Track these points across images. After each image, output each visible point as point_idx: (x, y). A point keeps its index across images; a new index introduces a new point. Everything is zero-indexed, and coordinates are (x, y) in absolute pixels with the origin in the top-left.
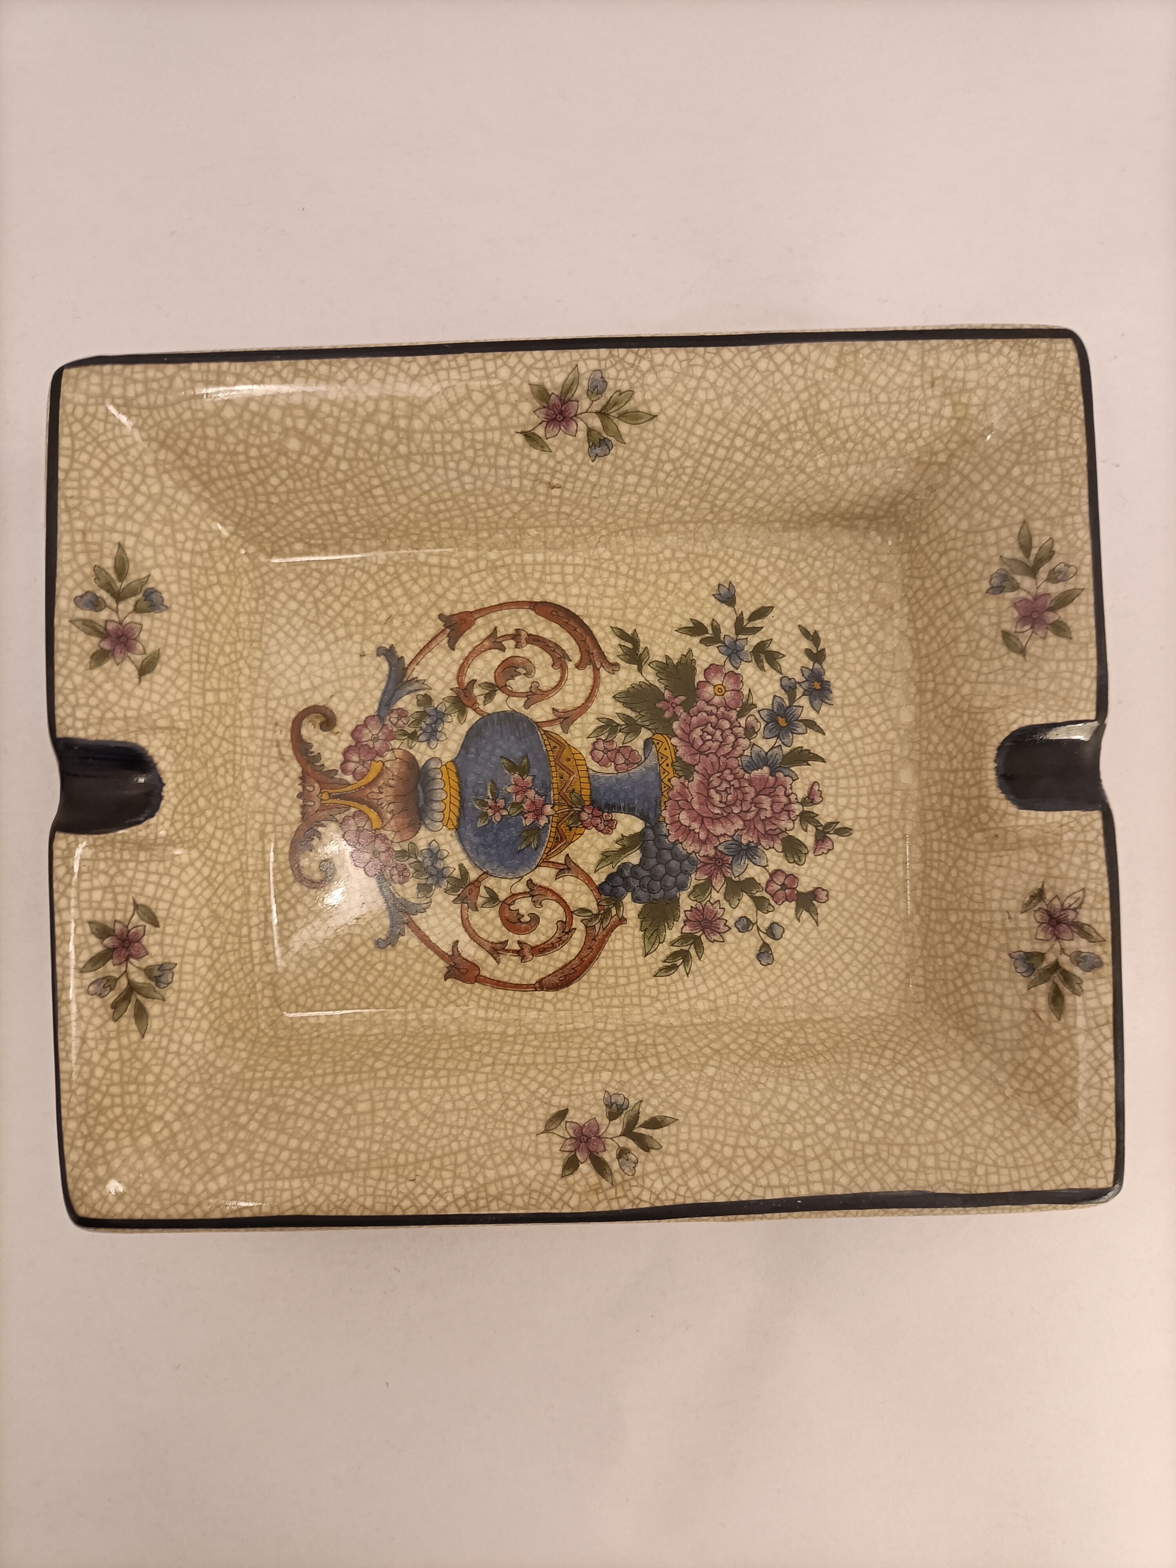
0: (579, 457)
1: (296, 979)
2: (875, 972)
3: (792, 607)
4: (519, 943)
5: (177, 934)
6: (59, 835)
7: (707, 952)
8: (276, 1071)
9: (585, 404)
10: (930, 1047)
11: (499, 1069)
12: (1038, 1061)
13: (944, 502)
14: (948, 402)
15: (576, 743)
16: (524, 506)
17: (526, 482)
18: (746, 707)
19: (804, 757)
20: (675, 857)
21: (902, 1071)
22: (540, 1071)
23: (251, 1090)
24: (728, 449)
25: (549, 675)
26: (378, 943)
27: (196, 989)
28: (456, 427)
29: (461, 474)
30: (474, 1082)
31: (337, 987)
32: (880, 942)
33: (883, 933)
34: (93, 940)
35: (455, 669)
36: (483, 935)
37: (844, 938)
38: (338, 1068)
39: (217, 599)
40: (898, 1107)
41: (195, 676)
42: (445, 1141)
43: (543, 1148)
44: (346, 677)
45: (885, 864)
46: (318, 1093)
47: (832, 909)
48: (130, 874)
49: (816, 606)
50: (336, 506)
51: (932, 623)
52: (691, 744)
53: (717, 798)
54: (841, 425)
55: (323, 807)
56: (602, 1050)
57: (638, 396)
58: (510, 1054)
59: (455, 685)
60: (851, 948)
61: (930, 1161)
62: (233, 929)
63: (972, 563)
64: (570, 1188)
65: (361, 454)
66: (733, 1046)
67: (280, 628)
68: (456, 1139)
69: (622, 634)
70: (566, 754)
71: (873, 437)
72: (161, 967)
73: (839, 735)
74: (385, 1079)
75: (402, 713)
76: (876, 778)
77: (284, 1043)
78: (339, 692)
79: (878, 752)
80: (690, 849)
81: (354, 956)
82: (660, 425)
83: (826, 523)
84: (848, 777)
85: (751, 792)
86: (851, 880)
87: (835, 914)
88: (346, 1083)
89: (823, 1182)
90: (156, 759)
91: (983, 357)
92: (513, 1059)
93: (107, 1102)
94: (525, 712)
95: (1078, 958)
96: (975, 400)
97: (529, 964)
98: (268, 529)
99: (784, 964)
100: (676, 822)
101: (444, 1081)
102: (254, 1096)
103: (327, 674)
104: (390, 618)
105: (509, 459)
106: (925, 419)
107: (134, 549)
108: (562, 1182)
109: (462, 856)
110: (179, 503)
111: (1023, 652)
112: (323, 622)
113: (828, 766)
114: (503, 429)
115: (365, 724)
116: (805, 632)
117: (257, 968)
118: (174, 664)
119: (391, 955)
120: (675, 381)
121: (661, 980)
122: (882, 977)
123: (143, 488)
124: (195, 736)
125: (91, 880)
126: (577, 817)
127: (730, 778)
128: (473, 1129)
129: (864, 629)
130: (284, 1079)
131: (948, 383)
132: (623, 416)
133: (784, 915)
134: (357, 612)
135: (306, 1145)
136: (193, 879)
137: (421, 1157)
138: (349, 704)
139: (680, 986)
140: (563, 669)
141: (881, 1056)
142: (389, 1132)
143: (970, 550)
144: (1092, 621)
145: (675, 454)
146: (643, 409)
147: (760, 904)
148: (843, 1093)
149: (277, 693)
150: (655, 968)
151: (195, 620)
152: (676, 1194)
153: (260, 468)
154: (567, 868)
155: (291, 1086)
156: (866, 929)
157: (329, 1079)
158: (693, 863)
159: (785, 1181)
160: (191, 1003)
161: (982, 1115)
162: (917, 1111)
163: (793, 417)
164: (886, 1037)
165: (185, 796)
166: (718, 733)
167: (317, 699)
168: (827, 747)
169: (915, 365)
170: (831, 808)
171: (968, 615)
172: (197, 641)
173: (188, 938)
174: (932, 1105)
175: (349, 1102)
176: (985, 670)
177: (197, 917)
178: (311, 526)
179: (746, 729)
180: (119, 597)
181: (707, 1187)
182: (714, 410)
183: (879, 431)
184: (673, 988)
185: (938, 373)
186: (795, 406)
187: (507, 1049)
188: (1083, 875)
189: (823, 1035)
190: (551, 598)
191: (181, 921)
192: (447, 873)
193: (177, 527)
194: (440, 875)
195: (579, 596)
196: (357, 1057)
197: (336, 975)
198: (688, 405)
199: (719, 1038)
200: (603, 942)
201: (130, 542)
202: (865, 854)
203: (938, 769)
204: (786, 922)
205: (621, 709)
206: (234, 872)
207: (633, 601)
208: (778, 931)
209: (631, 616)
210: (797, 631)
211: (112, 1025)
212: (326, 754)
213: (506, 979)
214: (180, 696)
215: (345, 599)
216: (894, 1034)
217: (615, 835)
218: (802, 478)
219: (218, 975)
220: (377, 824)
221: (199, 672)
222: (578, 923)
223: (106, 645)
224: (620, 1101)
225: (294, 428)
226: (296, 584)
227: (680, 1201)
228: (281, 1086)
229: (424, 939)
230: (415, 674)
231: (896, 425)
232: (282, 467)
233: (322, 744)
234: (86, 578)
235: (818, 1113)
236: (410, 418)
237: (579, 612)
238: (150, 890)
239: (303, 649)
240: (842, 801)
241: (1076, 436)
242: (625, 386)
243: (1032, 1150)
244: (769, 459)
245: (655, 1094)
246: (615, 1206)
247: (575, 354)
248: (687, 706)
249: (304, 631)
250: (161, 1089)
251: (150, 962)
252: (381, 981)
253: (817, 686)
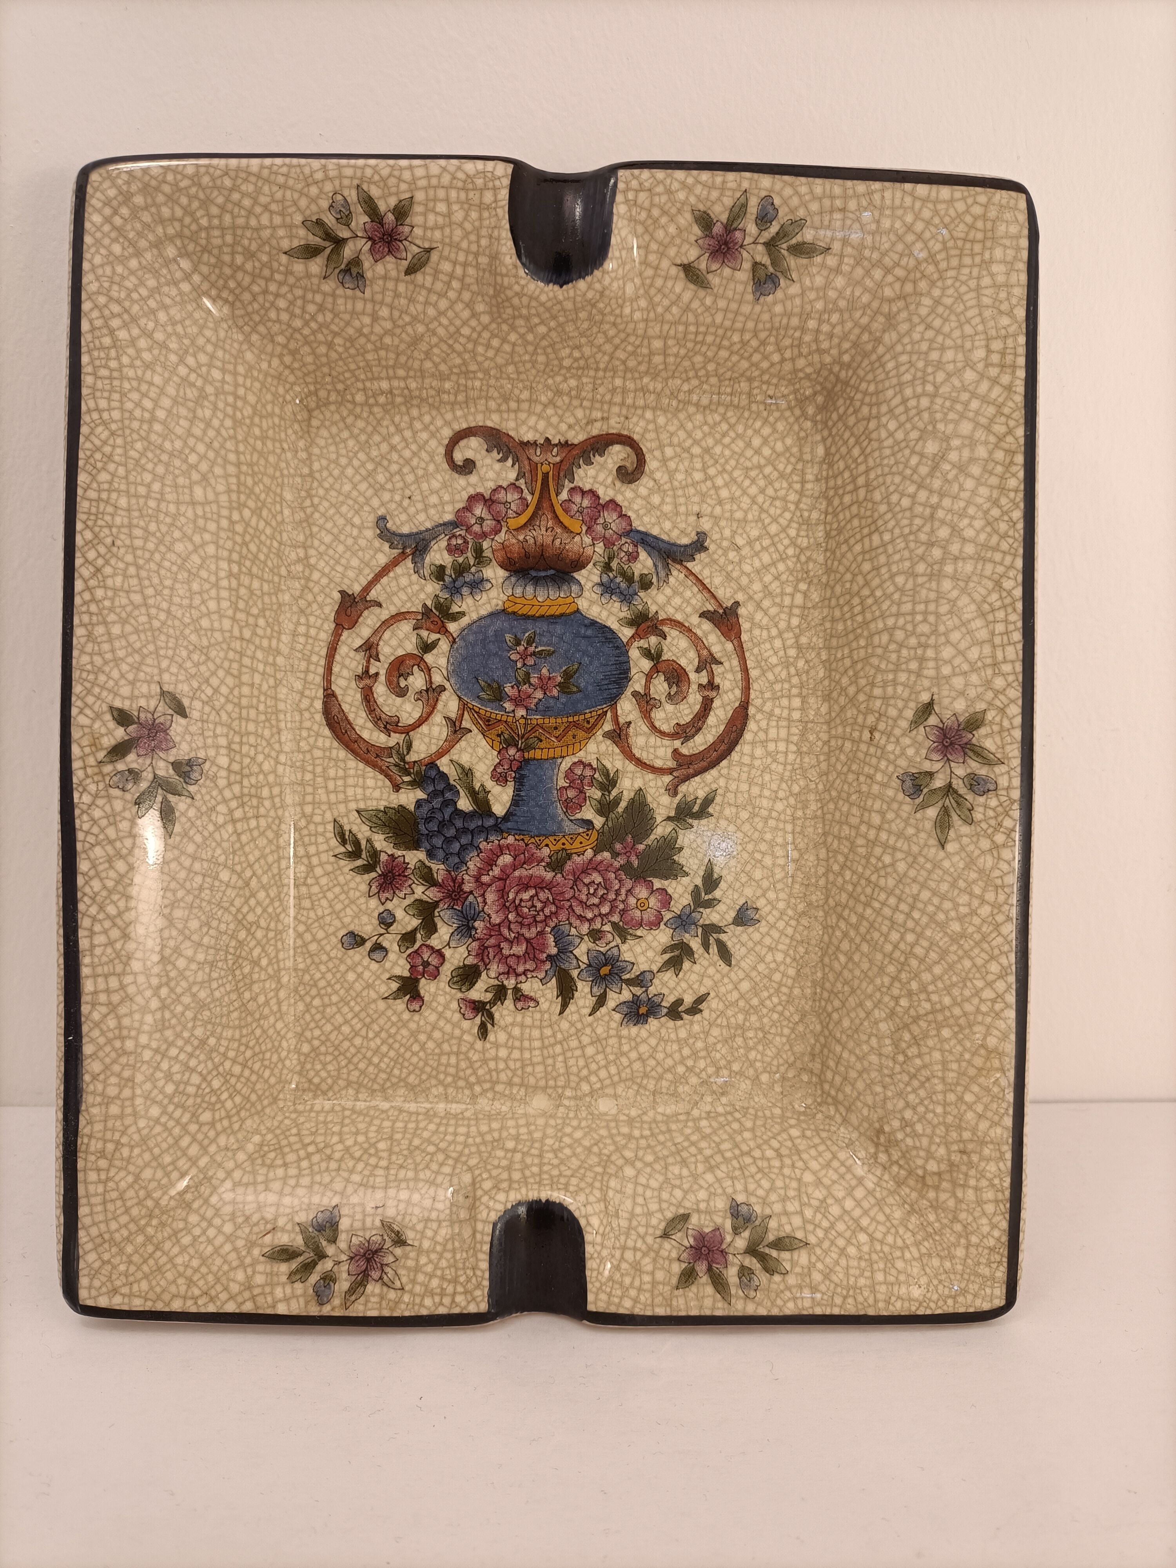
0: (903, 763)
1: (347, 427)
2: (329, 1058)
3: (730, 987)
4: (377, 674)
5: (397, 295)
6: (510, 168)
7: (358, 878)
8: (244, 399)
9: (960, 771)
10: (243, 1114)
11: (237, 645)
12: (220, 1231)
13: (835, 1157)
14: (943, 1167)
15: (592, 746)
16: (852, 700)
17: (878, 703)
18: (622, 932)
19: (566, 991)
20: (463, 848)
21: (216, 1084)
22: (232, 690)
23: (223, 371)
24: (904, 925)
25: (667, 720)
26: (383, 519)
27: (336, 315)
28: (942, 629)
29: (891, 631)
30: (221, 617)
31: (336, 472)
32: (362, 1066)
33: (371, 1069)
34: (393, 201)
35: (679, 617)
36: (387, 635)
37: (368, 1026)
38: (244, 468)
39: (766, 357)
40: (177, 1077)
41: (681, 328)
42: (156, 581)
43: (144, 689)
44: (675, 497)
45: (446, 1074)
46: (216, 445)
47: (399, 1015)
48: (464, 245)
49: (730, 1013)
50: (862, 493)
51: (704, 1137)
52: (585, 871)
53: (526, 896)
54: (924, 1050)
55: (534, 467)
56: (253, 759)
57: (965, 829)
58: (253, 658)
59: (662, 616)
60: (357, 1034)
61: (114, 1109)
62: (403, 359)
63: (766, 1184)
64: (98, 716)
65: (918, 521)
66: (252, 902)
67: (732, 427)
68: (158, 593)
69: (708, 801)
70: (581, 734)
71: (907, 1084)
72: (361, 276)
73: (588, 1031)
74: (229, 518)
75: (633, 557)
76: (539, 1069)
77: (277, 410)
78: (658, 488)
79: (568, 1073)
80: (471, 865)
81: (370, 492)
82: (933, 851)
83: (818, 1028)
84: (542, 1039)
85: (531, 933)
86: (430, 1037)
87: (394, 1019)
88: (226, 476)
89: (95, 993)
90: (589, 278)
91: (990, 1208)
92: (246, 661)
93: (215, 210)
94: (628, 692)
95: (328, 1279)
96: (943, 1196)
97: (353, 684)
98: (840, 418)
99: (342, 961)
100: (501, 850)
101: (224, 583)
102: (216, 374)
103: (680, 476)
104: (739, 549)
105: (905, 685)
106: (925, 1141)
107: (823, 265)
108: (105, 708)
109: (475, 616)
110: (872, 319)
111: (665, 1235)
112: (736, 474)
113: (555, 1017)
114: (938, 679)
115: (622, 516)
116: (701, 999)
117: (360, 385)
118: (695, 304)
119: (369, 533)
120: (981, 871)
121: (330, 827)
122: (324, 1065)
123: (890, 278)
124: (614, 324)
125: (458, 201)
126: (510, 742)
127: (547, 911)
128: (169, 612)
129: (702, 1064)
130: (235, 408)
131: (964, 1168)
132: (945, 812)
133: (395, 964)
134: (746, 512)
135: (157, 427)
136: (457, 315)
137: (139, 553)
138: (646, 498)
139: (323, 847)
140: (674, 736)
141: (234, 1061)
142: (168, 520)
143: (779, 1183)
144: (694, 1312)
145: (901, 867)
146: (952, 834)
147: (408, 938)
148: (195, 1019)
149: (661, 420)
150: (344, 821)
151: (743, 331)
152: (87, 833)
153: (907, 410)
154: (457, 730)
155: (226, 415)
156: (376, 1051)
157: (232, 457)
158: (456, 867)
159: (98, 951)
160: (321, 308)
161: (164, 1168)
162: (171, 1098)
163: (934, 998)
164: (256, 1067)
165: (548, 310)
166: (596, 901)
167: (652, 464)
168: (575, 1017)
169: (986, 1134)
170: (509, 1020)
171: (709, 1177)
172: (720, 332)
173: (391, 307)
174: (178, 1113)
175: (204, 478)
176: (649, 1193)
177: (415, 319)
178: (841, 464)
179: (599, 931)
180: (771, 245)
181: (94, 866)
182: (946, 913)
183: (914, 1091)
184: (321, 839)
185: (975, 1158)
186: (947, 1001)
187: (259, 655)
188: (418, 1289)
189: (261, 999)
190: (752, 725)
191: (411, 300)
192: (457, 598)
193: (846, 316)
194: (454, 590)
195: (752, 757)
196: (257, 490)
197: (350, 471)
198: (953, 885)
199: (263, 887)
200: (374, 766)
201: (831, 261)
202: (457, 1054)
203: (545, 1136)
204: (388, 965)
205: (627, 796)
206: (465, 363)
207: (744, 815)
208: (378, 955)
209: (727, 812)
210: (703, 990)
211: (298, 219)
212: (591, 471)
213: (337, 658)
214: (660, 310)
215: (760, 499)
216: (260, 1076)
217: (490, 784)
218: (869, 1004)
219: (351, 340)
220: (514, 523)
221: (686, 333)
222: (395, 739)
223: (717, 229)
224: (195, 775)
225: (949, 449)
226: (779, 447)
227: (80, 836)
228: (227, 404)
229: (385, 571)
230: (675, 573)
231: (921, 1109)
232: (907, 434)
233: (603, 466)
234: (792, 211)
235: (172, 990)
236: (954, 578)
237: (735, 756)
238: (446, 267)
239: (707, 450)
240: (516, 1031)
241: (898, 1304)
242: (978, 815)
243: (124, 1219)
244: (891, 969)
245: (200, 814)
246: (76, 765)
247: (1016, 762)
248: (627, 868)
249: (727, 452)
250: (227, 271)
251: (367, 264)
252: (341, 521)
253: (643, 1010)
